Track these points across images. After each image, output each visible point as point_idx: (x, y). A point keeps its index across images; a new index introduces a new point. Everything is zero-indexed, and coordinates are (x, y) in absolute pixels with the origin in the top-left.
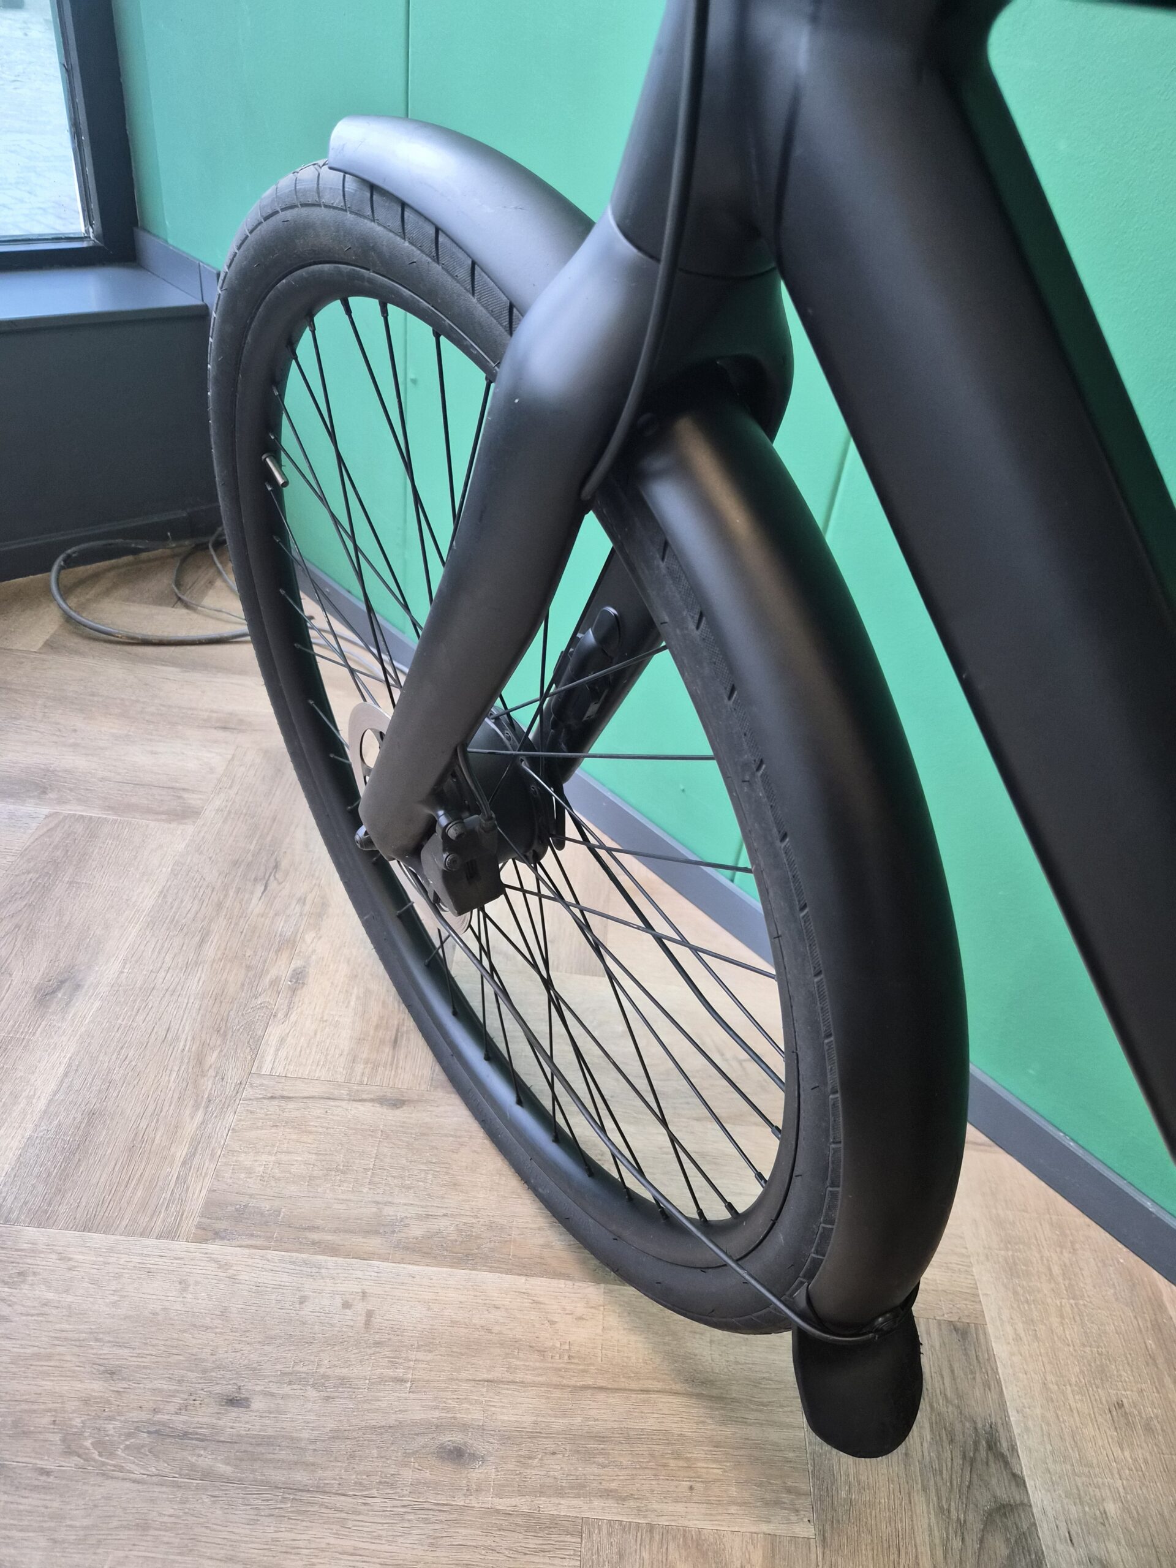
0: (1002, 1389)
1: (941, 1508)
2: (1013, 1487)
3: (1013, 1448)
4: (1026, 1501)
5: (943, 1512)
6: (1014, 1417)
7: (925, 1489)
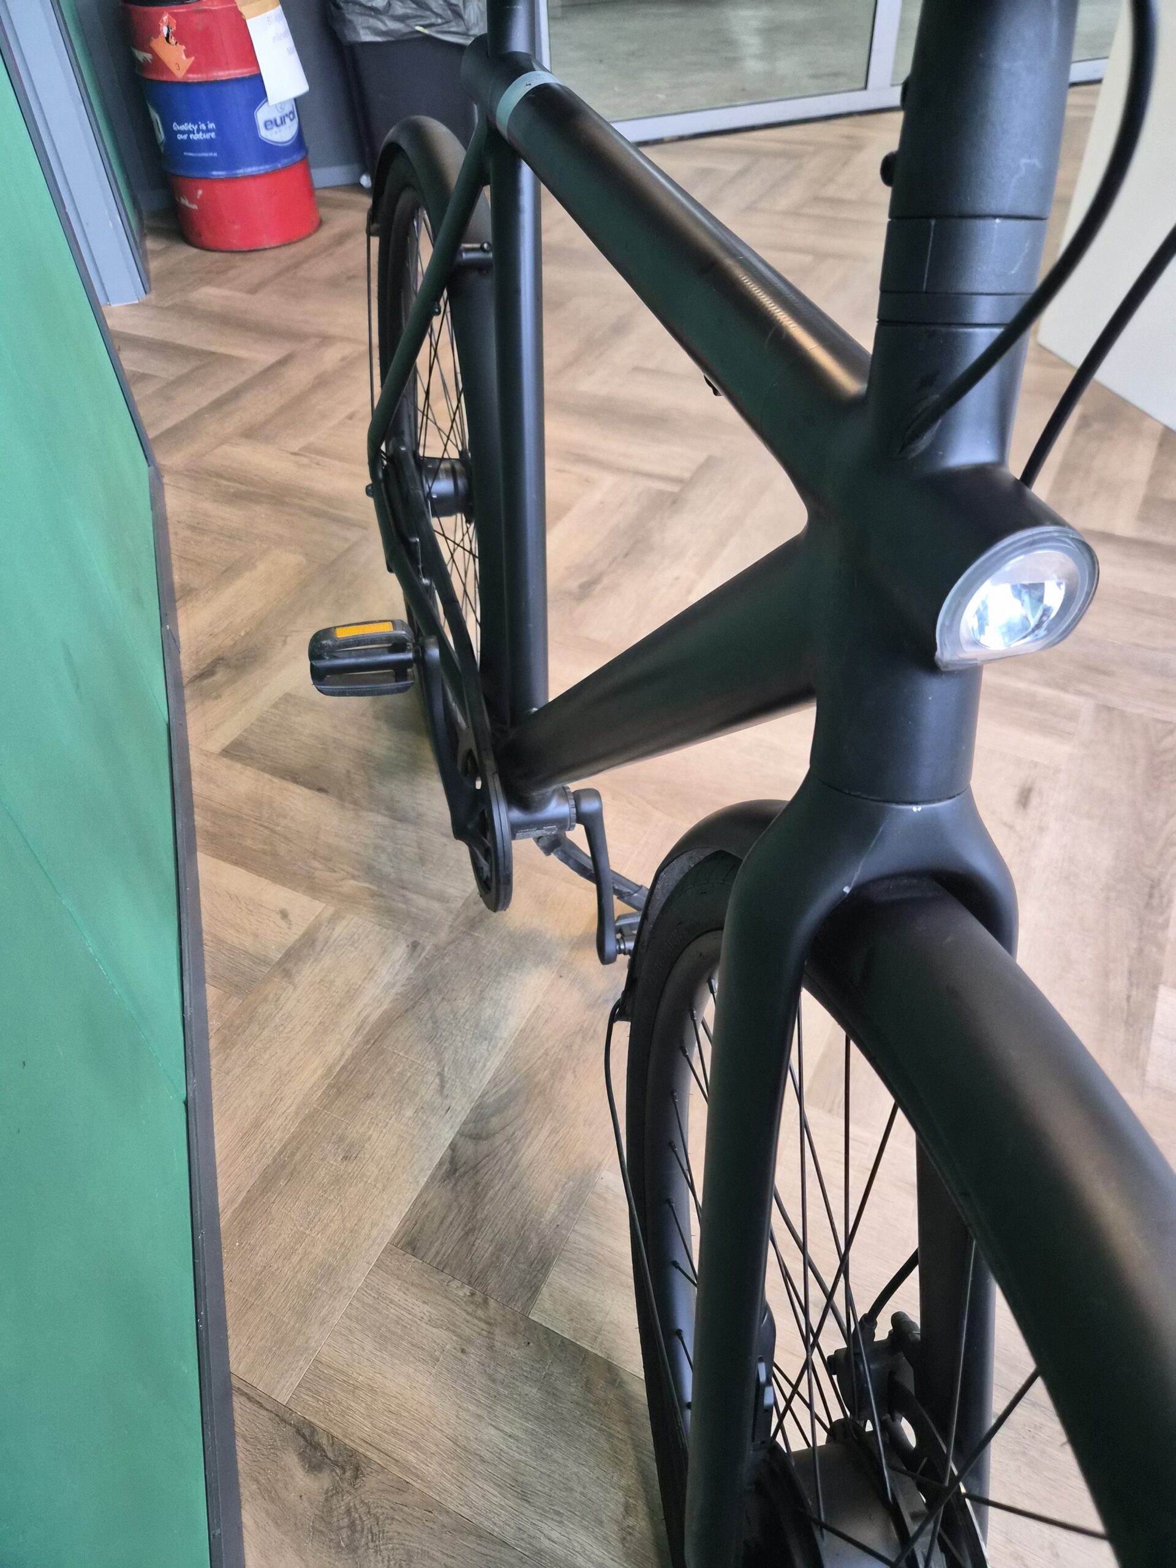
0: (416, 1199)
1: (515, 1153)
2: (459, 1145)
3: (441, 1164)
4: (458, 1136)
5: (515, 1152)
6: (423, 1181)
7: (517, 1166)
